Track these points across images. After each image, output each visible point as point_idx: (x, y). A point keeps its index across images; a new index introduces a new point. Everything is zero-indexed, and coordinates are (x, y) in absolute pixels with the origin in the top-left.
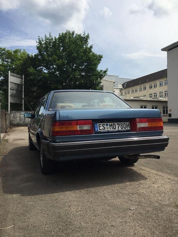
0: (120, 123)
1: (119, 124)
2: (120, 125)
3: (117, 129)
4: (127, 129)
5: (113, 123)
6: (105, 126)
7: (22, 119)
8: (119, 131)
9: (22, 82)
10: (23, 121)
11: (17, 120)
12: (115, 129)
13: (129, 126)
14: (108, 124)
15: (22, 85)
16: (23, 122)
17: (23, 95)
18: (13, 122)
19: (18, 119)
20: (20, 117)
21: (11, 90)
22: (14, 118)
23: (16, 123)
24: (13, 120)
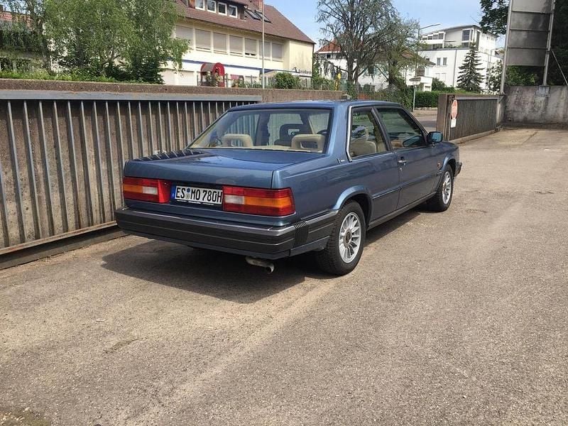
0: (208, 190)
1: (206, 191)
2: (207, 195)
3: (201, 200)
4: (216, 202)
5: (197, 189)
6: (185, 192)
7: (539, 108)
8: (202, 205)
9: (549, 7)
10: (539, 113)
11: (526, 112)
12: (198, 199)
13: (221, 197)
14: (191, 188)
15: (549, 15)
16: (542, 115)
17: (549, 43)
18: (515, 115)
19: (528, 108)
20: (533, 103)
21: (514, 33)
22: (519, 104)
23: (521, 117)
24: (514, 111)
